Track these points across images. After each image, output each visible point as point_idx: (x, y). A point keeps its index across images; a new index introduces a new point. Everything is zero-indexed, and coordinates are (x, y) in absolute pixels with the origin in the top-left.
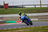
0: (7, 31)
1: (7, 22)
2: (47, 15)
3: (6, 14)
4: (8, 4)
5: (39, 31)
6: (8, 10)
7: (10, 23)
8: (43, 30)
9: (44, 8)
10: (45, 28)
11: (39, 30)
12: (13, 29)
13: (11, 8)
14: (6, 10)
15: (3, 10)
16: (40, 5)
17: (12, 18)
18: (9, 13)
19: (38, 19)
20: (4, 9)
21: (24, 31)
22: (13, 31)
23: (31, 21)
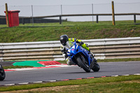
0: (16, 90)
1: (14, 64)
2: (131, 44)
3: (13, 40)
4: (19, 12)
5: (108, 91)
6: (18, 30)
7: (23, 67)
8: (120, 88)
9: (122, 24)
10: (126, 82)
11: (108, 87)
12: (32, 86)
13: (26, 25)
14: (13, 28)
15: (3, 30)
16: (111, 15)
17: (29, 54)
18: (21, 37)
19: (106, 56)
20: (7, 26)
21: (63, 89)
22: (31, 90)
23: (95, 61)
